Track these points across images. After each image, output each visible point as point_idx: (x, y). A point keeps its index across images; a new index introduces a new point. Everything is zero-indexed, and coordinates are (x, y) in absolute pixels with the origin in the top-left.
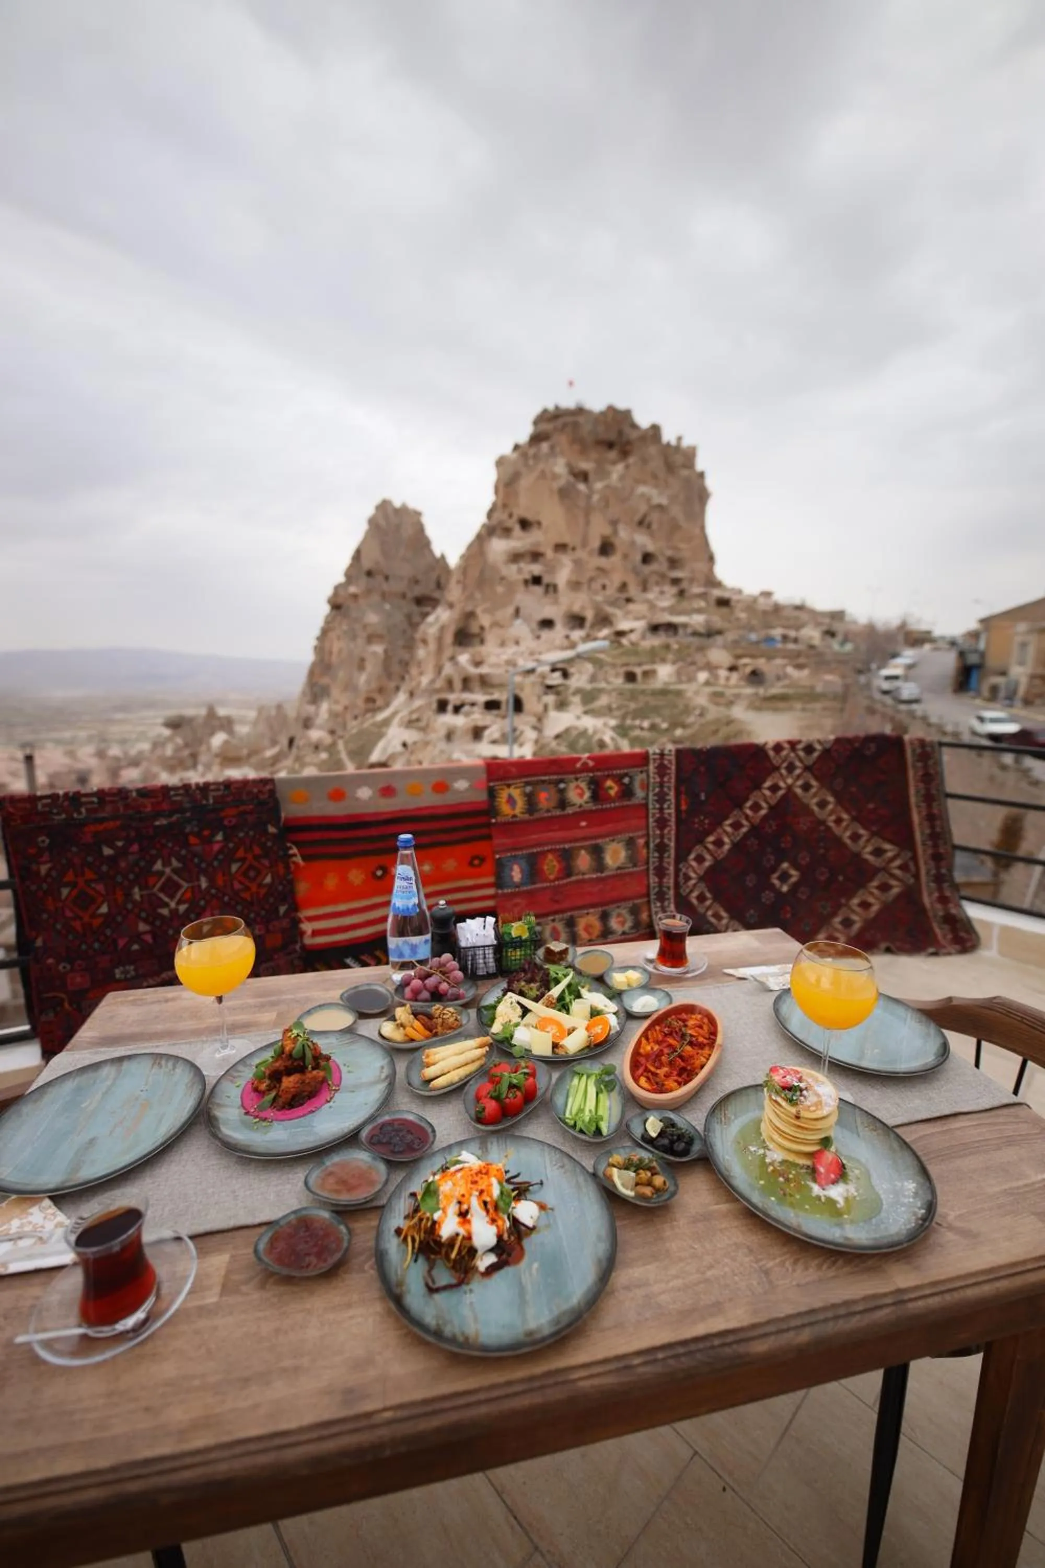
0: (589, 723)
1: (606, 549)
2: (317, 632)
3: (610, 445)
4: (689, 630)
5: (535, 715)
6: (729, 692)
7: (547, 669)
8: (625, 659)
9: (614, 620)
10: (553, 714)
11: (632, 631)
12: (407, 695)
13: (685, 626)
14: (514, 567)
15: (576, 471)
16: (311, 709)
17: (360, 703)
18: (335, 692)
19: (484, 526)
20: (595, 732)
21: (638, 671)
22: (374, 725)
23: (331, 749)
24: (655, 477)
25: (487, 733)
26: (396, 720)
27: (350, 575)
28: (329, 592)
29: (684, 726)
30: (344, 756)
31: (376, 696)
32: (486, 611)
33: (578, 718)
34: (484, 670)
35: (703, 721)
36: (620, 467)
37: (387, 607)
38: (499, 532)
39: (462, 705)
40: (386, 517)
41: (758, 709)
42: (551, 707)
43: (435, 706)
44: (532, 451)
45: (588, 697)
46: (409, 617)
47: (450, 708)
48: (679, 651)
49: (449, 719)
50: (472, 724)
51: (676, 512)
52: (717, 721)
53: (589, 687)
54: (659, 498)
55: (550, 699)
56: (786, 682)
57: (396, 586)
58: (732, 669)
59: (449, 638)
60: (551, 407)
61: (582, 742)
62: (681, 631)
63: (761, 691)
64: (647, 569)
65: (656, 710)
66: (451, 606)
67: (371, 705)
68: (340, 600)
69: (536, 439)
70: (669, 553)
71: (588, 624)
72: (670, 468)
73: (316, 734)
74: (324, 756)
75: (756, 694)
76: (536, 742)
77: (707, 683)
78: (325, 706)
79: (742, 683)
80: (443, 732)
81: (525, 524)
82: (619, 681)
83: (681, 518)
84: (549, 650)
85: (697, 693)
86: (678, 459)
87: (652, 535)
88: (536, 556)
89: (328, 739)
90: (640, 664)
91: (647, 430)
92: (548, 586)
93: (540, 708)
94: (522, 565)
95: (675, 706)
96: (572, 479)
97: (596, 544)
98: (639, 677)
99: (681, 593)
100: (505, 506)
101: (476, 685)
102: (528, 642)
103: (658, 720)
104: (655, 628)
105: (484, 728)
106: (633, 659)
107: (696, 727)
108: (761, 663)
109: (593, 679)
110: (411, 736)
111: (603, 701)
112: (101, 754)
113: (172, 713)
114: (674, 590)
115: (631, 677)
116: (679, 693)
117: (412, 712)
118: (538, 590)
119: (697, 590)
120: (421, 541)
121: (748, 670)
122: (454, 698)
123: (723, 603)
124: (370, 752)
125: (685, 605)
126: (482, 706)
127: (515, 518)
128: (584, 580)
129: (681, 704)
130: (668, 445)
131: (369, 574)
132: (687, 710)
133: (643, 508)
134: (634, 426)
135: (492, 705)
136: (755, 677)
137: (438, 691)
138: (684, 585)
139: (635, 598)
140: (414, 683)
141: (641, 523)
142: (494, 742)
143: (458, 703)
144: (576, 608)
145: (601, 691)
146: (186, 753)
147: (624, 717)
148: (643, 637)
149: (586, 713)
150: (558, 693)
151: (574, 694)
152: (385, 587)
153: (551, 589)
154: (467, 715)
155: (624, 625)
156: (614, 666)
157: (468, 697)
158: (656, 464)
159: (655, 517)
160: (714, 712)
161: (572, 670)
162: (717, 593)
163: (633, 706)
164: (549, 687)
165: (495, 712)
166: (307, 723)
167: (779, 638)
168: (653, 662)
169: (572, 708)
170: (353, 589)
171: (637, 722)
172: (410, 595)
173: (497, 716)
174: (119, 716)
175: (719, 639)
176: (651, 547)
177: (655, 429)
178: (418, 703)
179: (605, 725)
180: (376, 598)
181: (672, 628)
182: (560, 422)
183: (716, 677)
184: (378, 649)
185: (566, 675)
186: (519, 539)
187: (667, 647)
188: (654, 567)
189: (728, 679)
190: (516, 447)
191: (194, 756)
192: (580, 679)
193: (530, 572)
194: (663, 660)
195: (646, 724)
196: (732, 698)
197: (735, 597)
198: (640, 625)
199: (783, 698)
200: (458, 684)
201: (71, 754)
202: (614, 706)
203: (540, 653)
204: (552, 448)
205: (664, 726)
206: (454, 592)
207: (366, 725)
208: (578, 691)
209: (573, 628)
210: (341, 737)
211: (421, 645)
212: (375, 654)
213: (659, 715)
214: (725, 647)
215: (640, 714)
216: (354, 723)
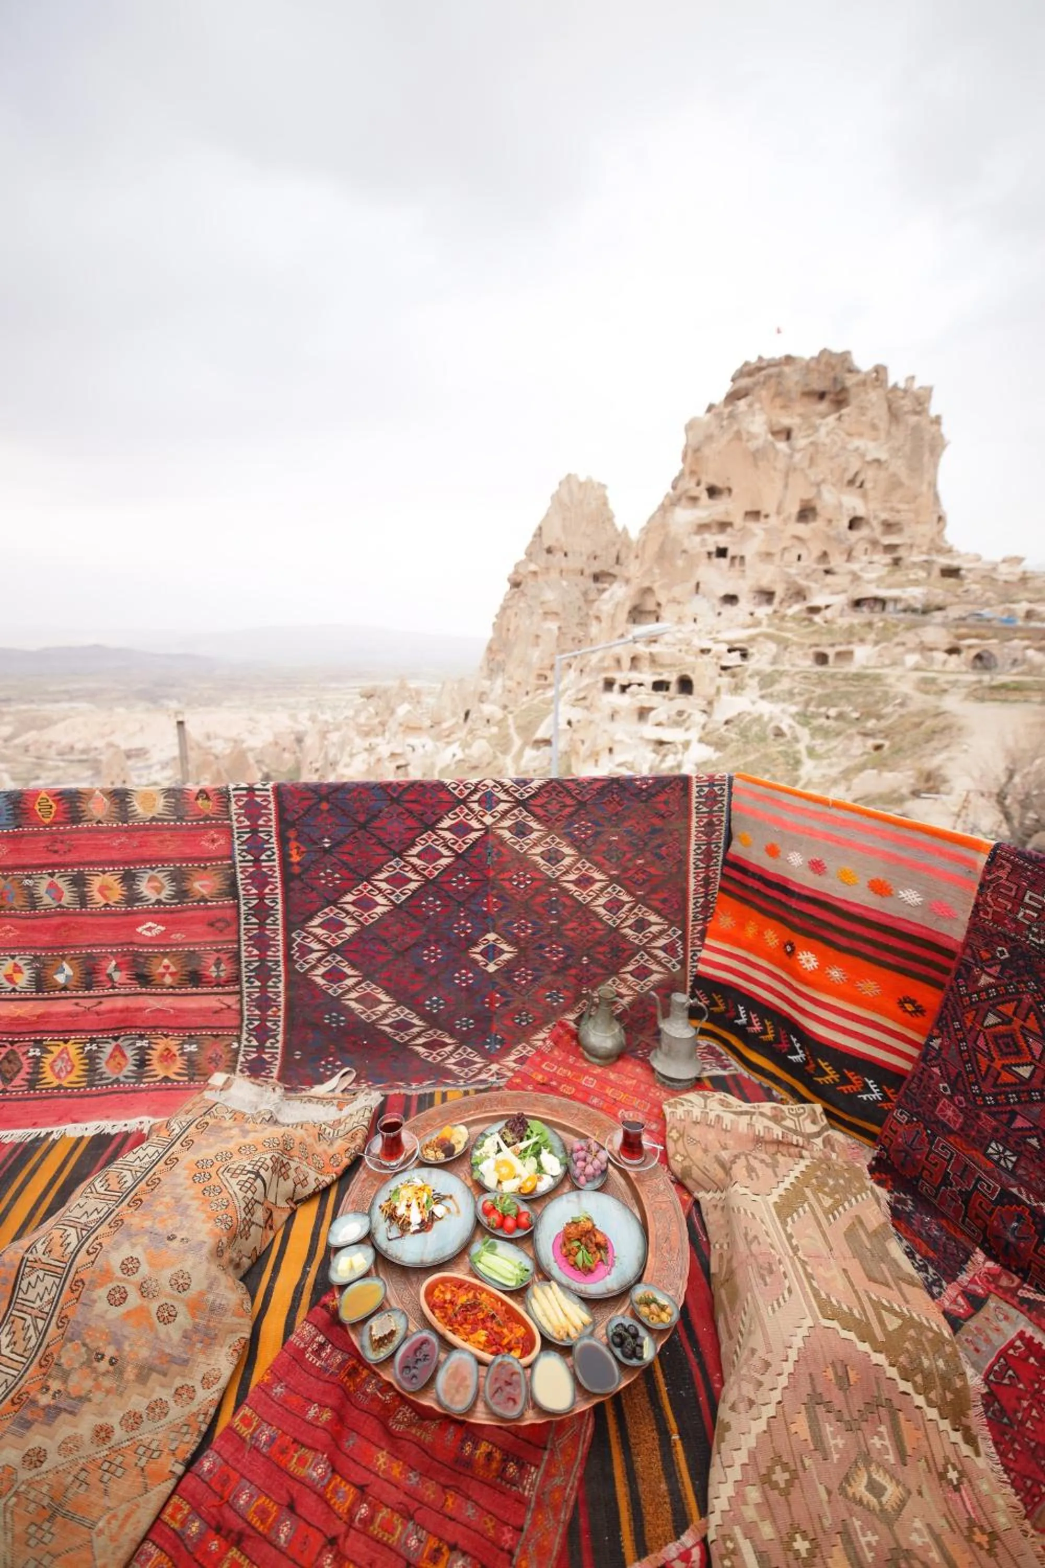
0: (766, 708)
1: (806, 513)
2: (497, 610)
3: (822, 396)
4: (900, 606)
5: (704, 698)
6: (942, 679)
7: (725, 647)
8: (815, 639)
9: (807, 593)
10: (725, 698)
11: (827, 607)
12: (578, 672)
13: (896, 600)
14: (697, 539)
15: (776, 428)
16: (487, 683)
17: (533, 680)
18: (510, 668)
19: (667, 495)
20: (771, 719)
21: (831, 652)
22: (544, 702)
23: (501, 723)
24: (874, 427)
25: (652, 714)
26: (565, 698)
27: (529, 554)
28: (510, 570)
29: (879, 717)
30: (512, 731)
31: (548, 673)
32: (662, 587)
33: (753, 703)
34: (655, 648)
35: (903, 711)
36: (831, 419)
37: (564, 583)
38: (684, 501)
39: (629, 685)
40: (570, 492)
41: (982, 700)
42: (723, 690)
43: (601, 684)
44: (727, 411)
45: (767, 681)
46: (585, 593)
47: (616, 687)
48: (884, 628)
49: (614, 698)
50: (638, 705)
51: (898, 466)
52: (923, 712)
53: (769, 669)
54: (875, 450)
55: (725, 680)
56: (1024, 668)
57: (574, 562)
58: (953, 651)
59: (623, 615)
60: (753, 359)
61: (756, 728)
62: (890, 607)
63: (986, 678)
64: (854, 535)
65: (846, 696)
66: (627, 581)
67: (543, 682)
68: (519, 579)
69: (734, 397)
70: (884, 516)
71: (776, 600)
72: (894, 415)
73: (488, 709)
74: (494, 730)
75: (980, 682)
76: (704, 727)
77: (916, 669)
78: (499, 682)
79: (964, 668)
80: (608, 711)
81: (713, 492)
82: (807, 664)
83: (903, 474)
84: (729, 628)
85: (899, 678)
86: (907, 404)
87: (865, 496)
88: (724, 526)
89: (499, 714)
90: (833, 645)
91: (868, 374)
92: (733, 558)
93: (713, 691)
94: (707, 536)
95: (871, 693)
96: (770, 437)
97: (795, 509)
98: (831, 659)
99: (897, 562)
100: (693, 473)
101: (645, 664)
102: (708, 619)
103: (848, 709)
104: (858, 603)
105: (651, 709)
106: (826, 639)
107: (895, 717)
108: (992, 645)
109: (774, 661)
110: (576, 714)
111: (785, 684)
112: (313, 719)
113: (368, 684)
114: (887, 559)
115: (822, 659)
116: (877, 678)
117: (579, 691)
118: (724, 562)
119: (917, 558)
120: (603, 515)
121: (974, 652)
122: (621, 678)
123: (951, 572)
124: (537, 727)
125: (899, 576)
126: (650, 686)
127: (703, 486)
128: (776, 550)
129: (878, 690)
130: (895, 387)
131: (549, 551)
132: (886, 698)
133: (855, 465)
134: (852, 370)
135: (660, 686)
136: (982, 660)
137: (605, 669)
138: (901, 553)
139: (836, 569)
140: (585, 662)
141: (851, 482)
142: (659, 724)
143: (625, 683)
144: (765, 583)
145: (782, 673)
146: (376, 721)
147: (807, 704)
148: (842, 615)
149: (762, 697)
150: (734, 676)
151: (751, 676)
152: (564, 563)
153: (737, 562)
154: (634, 695)
155: (817, 600)
156: (801, 646)
157: (635, 676)
158: (879, 412)
159: (869, 475)
160: (919, 701)
161: (750, 651)
162: (944, 561)
163: (819, 691)
164: (724, 668)
165: (664, 693)
166: (482, 697)
167: (1022, 614)
168: (850, 643)
169: (747, 691)
170: (533, 567)
171: (823, 710)
172: (588, 572)
173: (664, 697)
174: (334, 685)
175: (938, 616)
176: (861, 512)
177: (880, 371)
178: (586, 681)
179: (783, 711)
180: (554, 575)
181: (881, 602)
182: (761, 376)
183: (931, 661)
184: (552, 625)
185: (744, 655)
186: (706, 507)
187: (870, 625)
188: (864, 532)
189: (945, 663)
190: (710, 408)
191: (383, 724)
192: (760, 660)
193: (716, 542)
194: (862, 640)
195: (833, 712)
196: (946, 686)
197: (965, 566)
198: (840, 601)
199: (1018, 688)
200: (626, 663)
201: (294, 718)
202: (796, 691)
203: (718, 632)
204: (750, 405)
205: (855, 715)
206: (633, 569)
207: (535, 702)
208: (758, 673)
209: (759, 604)
210: (511, 712)
211: (594, 622)
212: (549, 630)
213: (849, 702)
214: (944, 625)
215: (825, 701)
216: (525, 699)
